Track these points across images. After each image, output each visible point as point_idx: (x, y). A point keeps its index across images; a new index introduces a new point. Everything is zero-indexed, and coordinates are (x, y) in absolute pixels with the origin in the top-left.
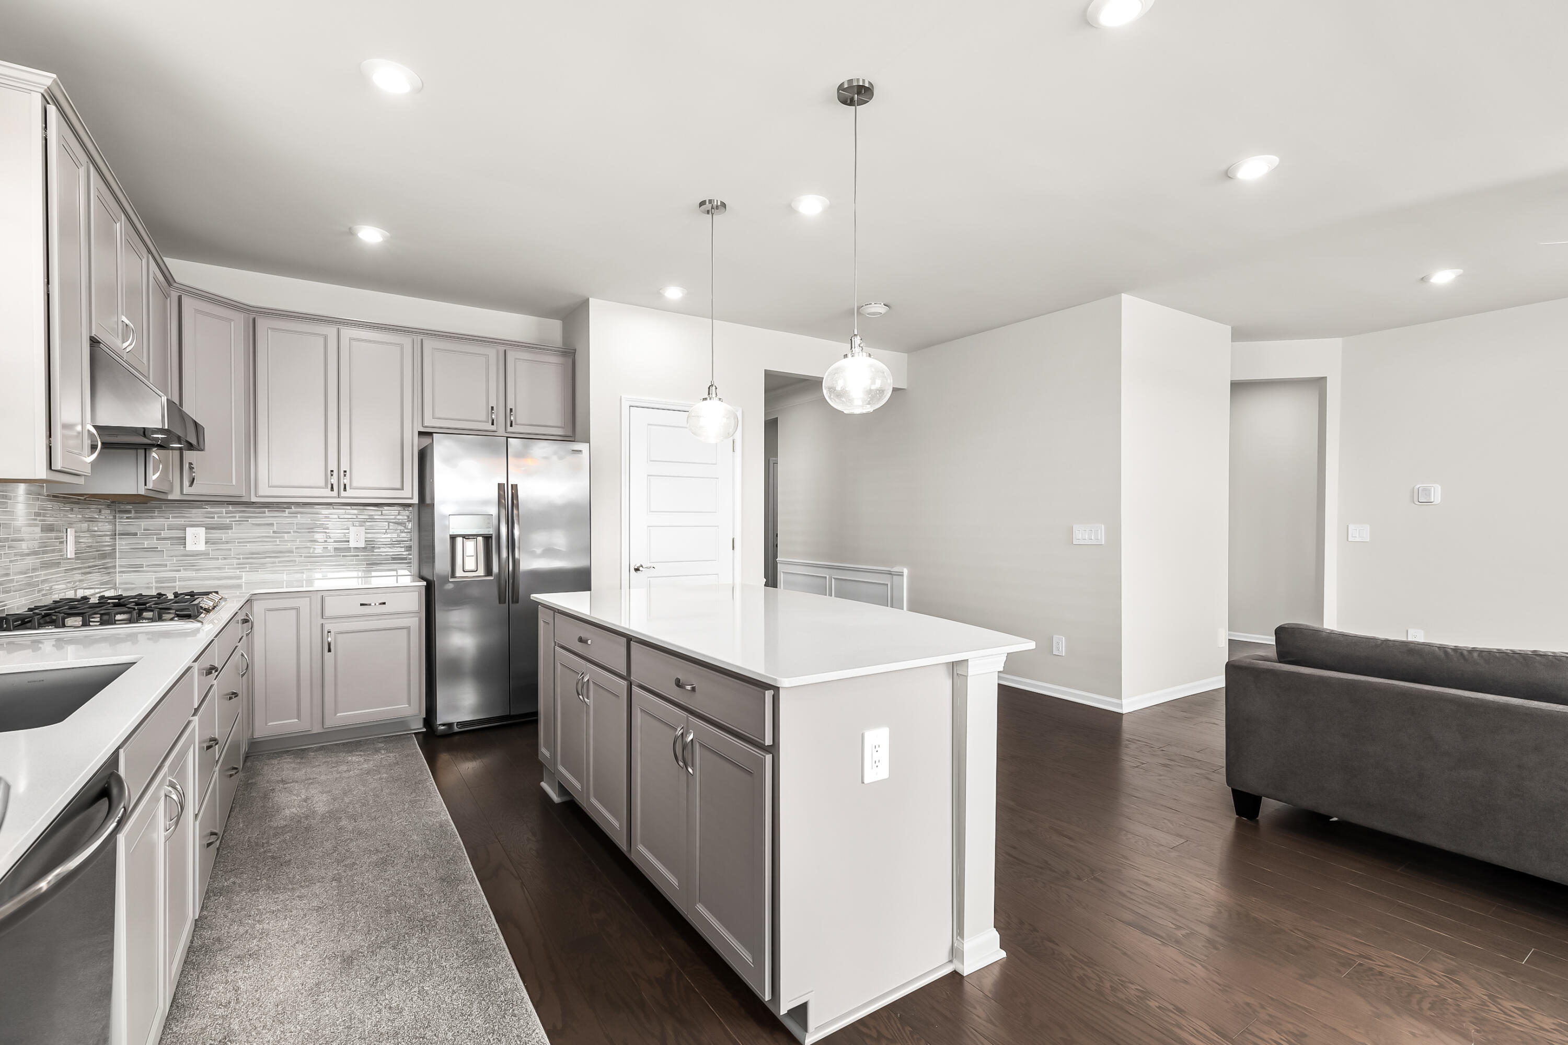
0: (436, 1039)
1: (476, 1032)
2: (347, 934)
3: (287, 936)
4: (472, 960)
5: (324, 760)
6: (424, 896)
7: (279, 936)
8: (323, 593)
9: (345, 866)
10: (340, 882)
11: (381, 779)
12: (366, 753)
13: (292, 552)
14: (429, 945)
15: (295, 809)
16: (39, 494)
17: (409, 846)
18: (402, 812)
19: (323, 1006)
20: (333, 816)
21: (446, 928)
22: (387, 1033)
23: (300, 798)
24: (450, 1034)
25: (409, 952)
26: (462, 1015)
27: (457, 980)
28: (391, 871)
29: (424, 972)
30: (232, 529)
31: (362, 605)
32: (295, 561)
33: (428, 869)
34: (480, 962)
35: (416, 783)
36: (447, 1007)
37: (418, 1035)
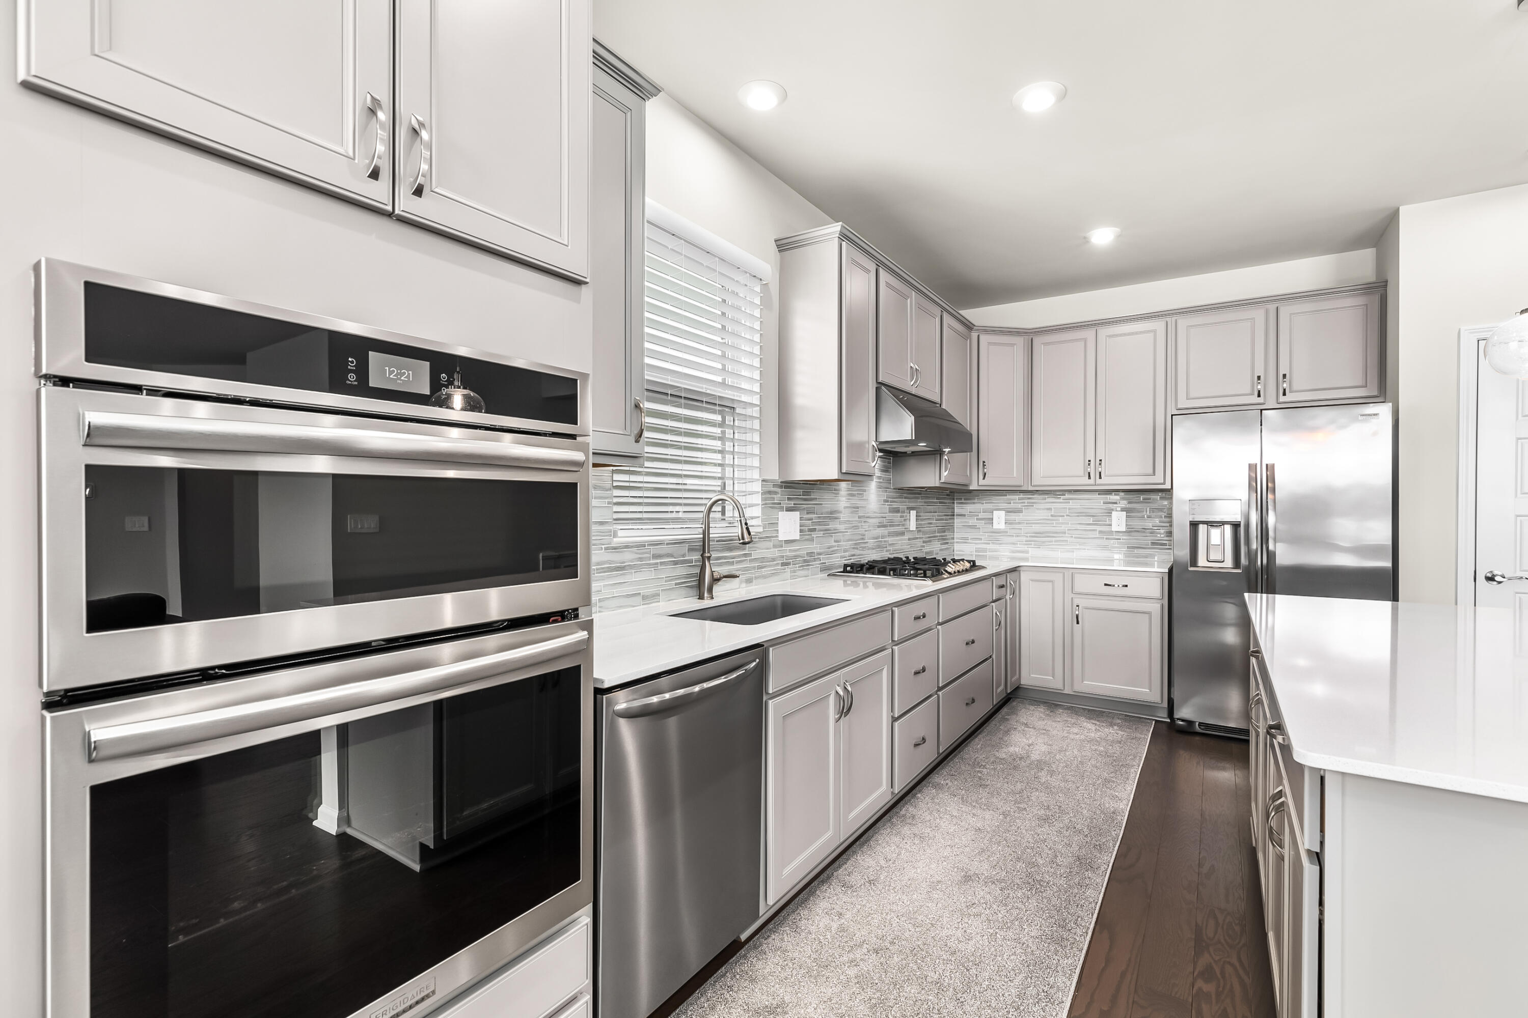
0: (974, 979)
1: (1004, 998)
2: (981, 859)
3: (947, 837)
4: (1049, 939)
5: (1065, 719)
6: (1053, 863)
7: (943, 835)
8: (1074, 571)
9: (1018, 808)
10: (1006, 818)
11: (1096, 750)
12: (1101, 724)
13: (1065, 533)
14: (1026, 904)
15: (1018, 749)
16: (888, 488)
17: (1075, 816)
18: (1091, 786)
19: (930, 898)
20: (1040, 765)
21: (1049, 900)
22: (950, 948)
23: (1027, 741)
24: (987, 983)
25: (1008, 899)
26: (1006, 976)
27: (1024, 946)
28: (1046, 829)
29: (1007, 922)
30: (1022, 512)
31: (1106, 585)
32: (1067, 541)
33: (1074, 843)
34: (1053, 946)
35: (1122, 765)
36: (1001, 961)
37: (966, 965)
